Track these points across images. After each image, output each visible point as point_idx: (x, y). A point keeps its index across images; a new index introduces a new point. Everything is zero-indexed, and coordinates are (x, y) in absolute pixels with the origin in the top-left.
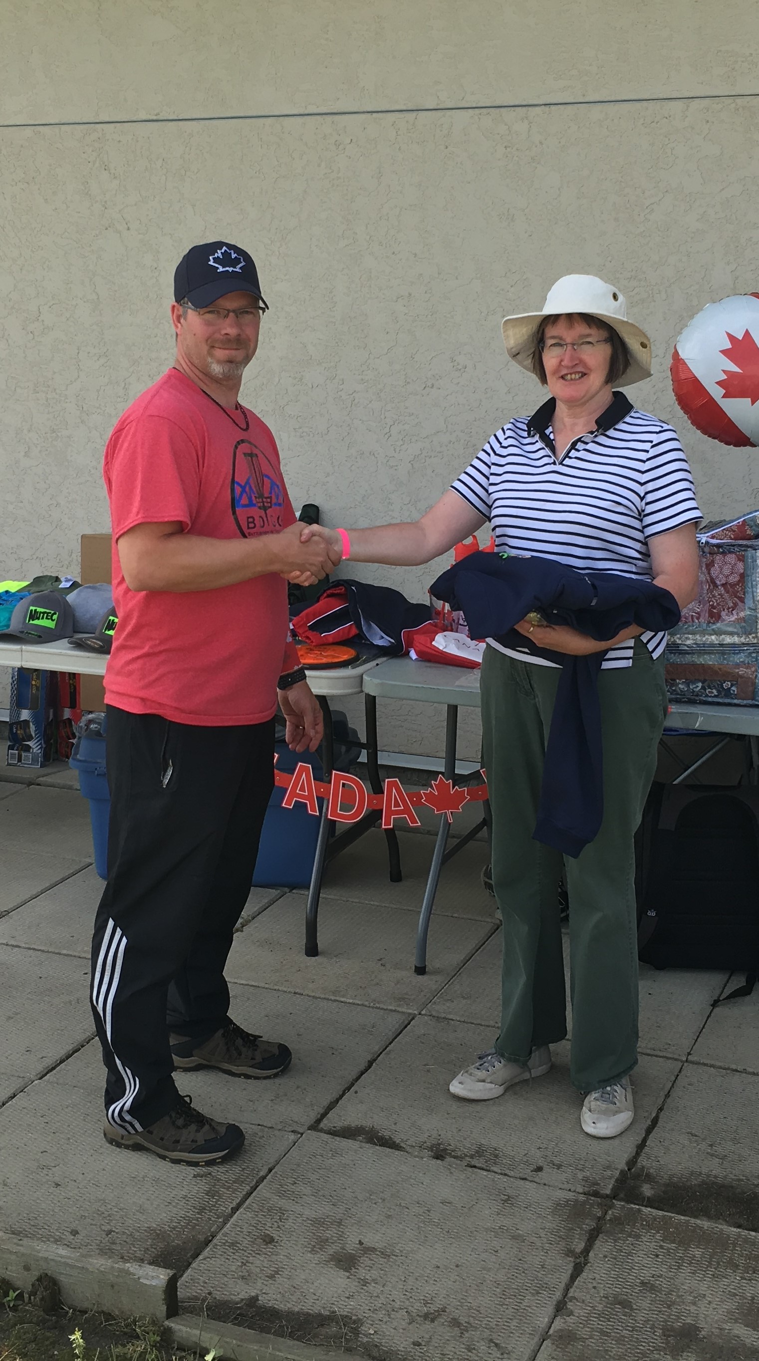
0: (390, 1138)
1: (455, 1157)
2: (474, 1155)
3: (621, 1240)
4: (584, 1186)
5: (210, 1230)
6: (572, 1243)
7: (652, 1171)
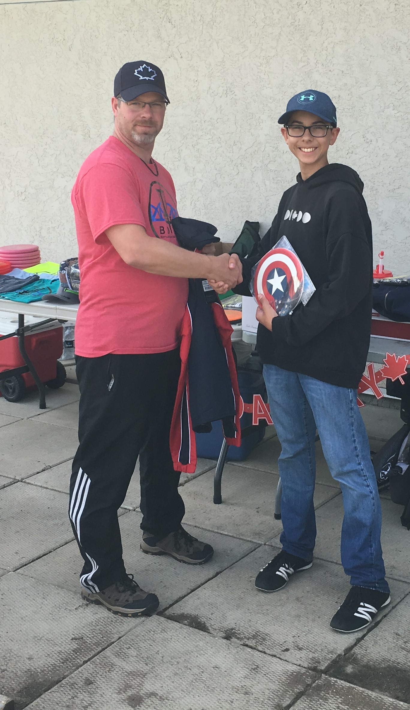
0: (205, 623)
1: (238, 638)
2: (251, 637)
3: (314, 701)
4: (310, 663)
5: (64, 674)
6: (283, 700)
7: (359, 656)
